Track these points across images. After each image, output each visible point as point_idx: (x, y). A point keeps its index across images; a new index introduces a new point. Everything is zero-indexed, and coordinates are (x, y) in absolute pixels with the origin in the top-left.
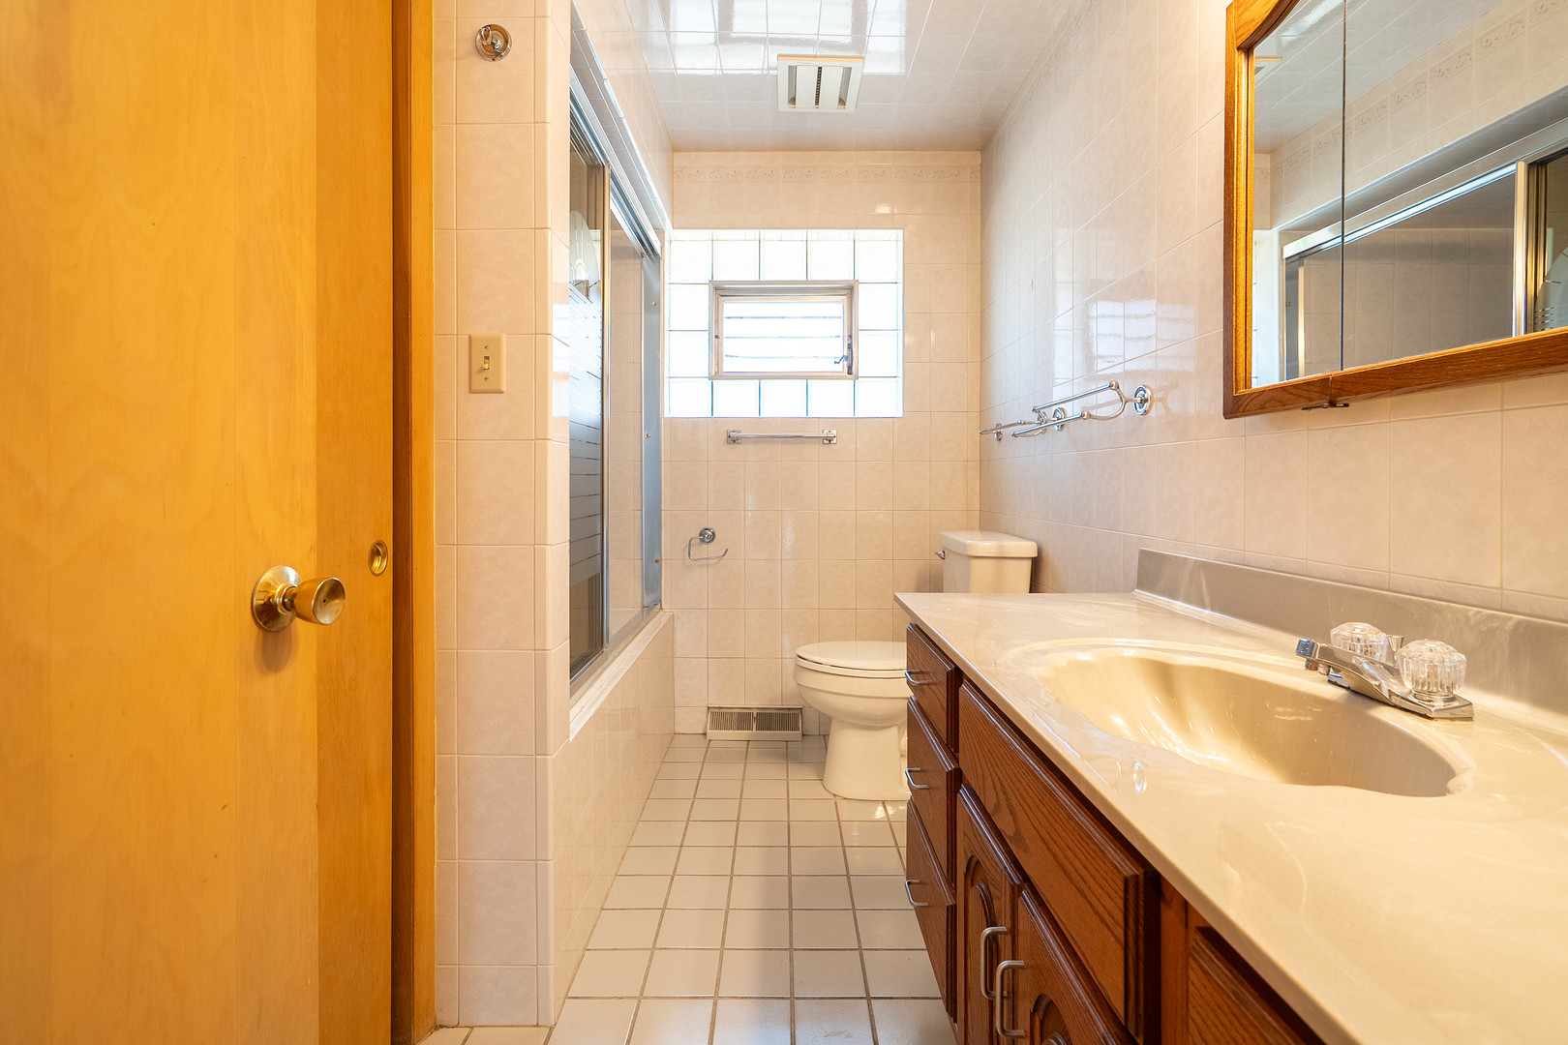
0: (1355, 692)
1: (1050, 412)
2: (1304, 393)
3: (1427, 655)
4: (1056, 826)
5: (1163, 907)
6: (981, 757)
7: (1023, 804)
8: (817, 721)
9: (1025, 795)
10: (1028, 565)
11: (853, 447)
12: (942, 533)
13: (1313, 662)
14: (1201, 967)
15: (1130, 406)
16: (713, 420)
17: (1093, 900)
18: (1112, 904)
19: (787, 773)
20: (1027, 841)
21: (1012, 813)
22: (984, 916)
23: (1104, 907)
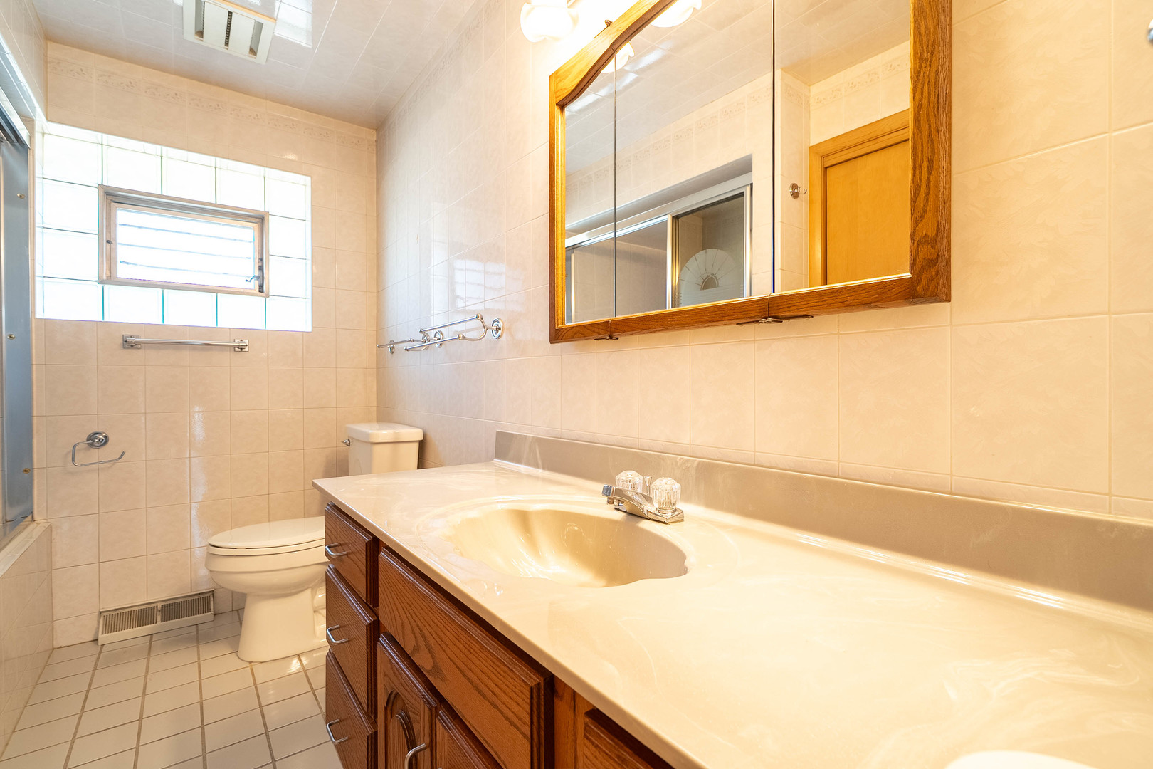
0: (630, 514)
1: (432, 334)
2: (596, 330)
3: (665, 486)
4: (471, 656)
5: (556, 700)
6: (401, 610)
7: (440, 642)
8: (231, 599)
9: (442, 635)
10: (416, 446)
11: (265, 354)
12: (348, 425)
13: (611, 499)
14: (593, 743)
15: (490, 331)
16: (103, 325)
17: (505, 710)
18: (520, 708)
19: (199, 654)
20: (444, 672)
21: (430, 651)
22: (404, 739)
23: (513, 712)
